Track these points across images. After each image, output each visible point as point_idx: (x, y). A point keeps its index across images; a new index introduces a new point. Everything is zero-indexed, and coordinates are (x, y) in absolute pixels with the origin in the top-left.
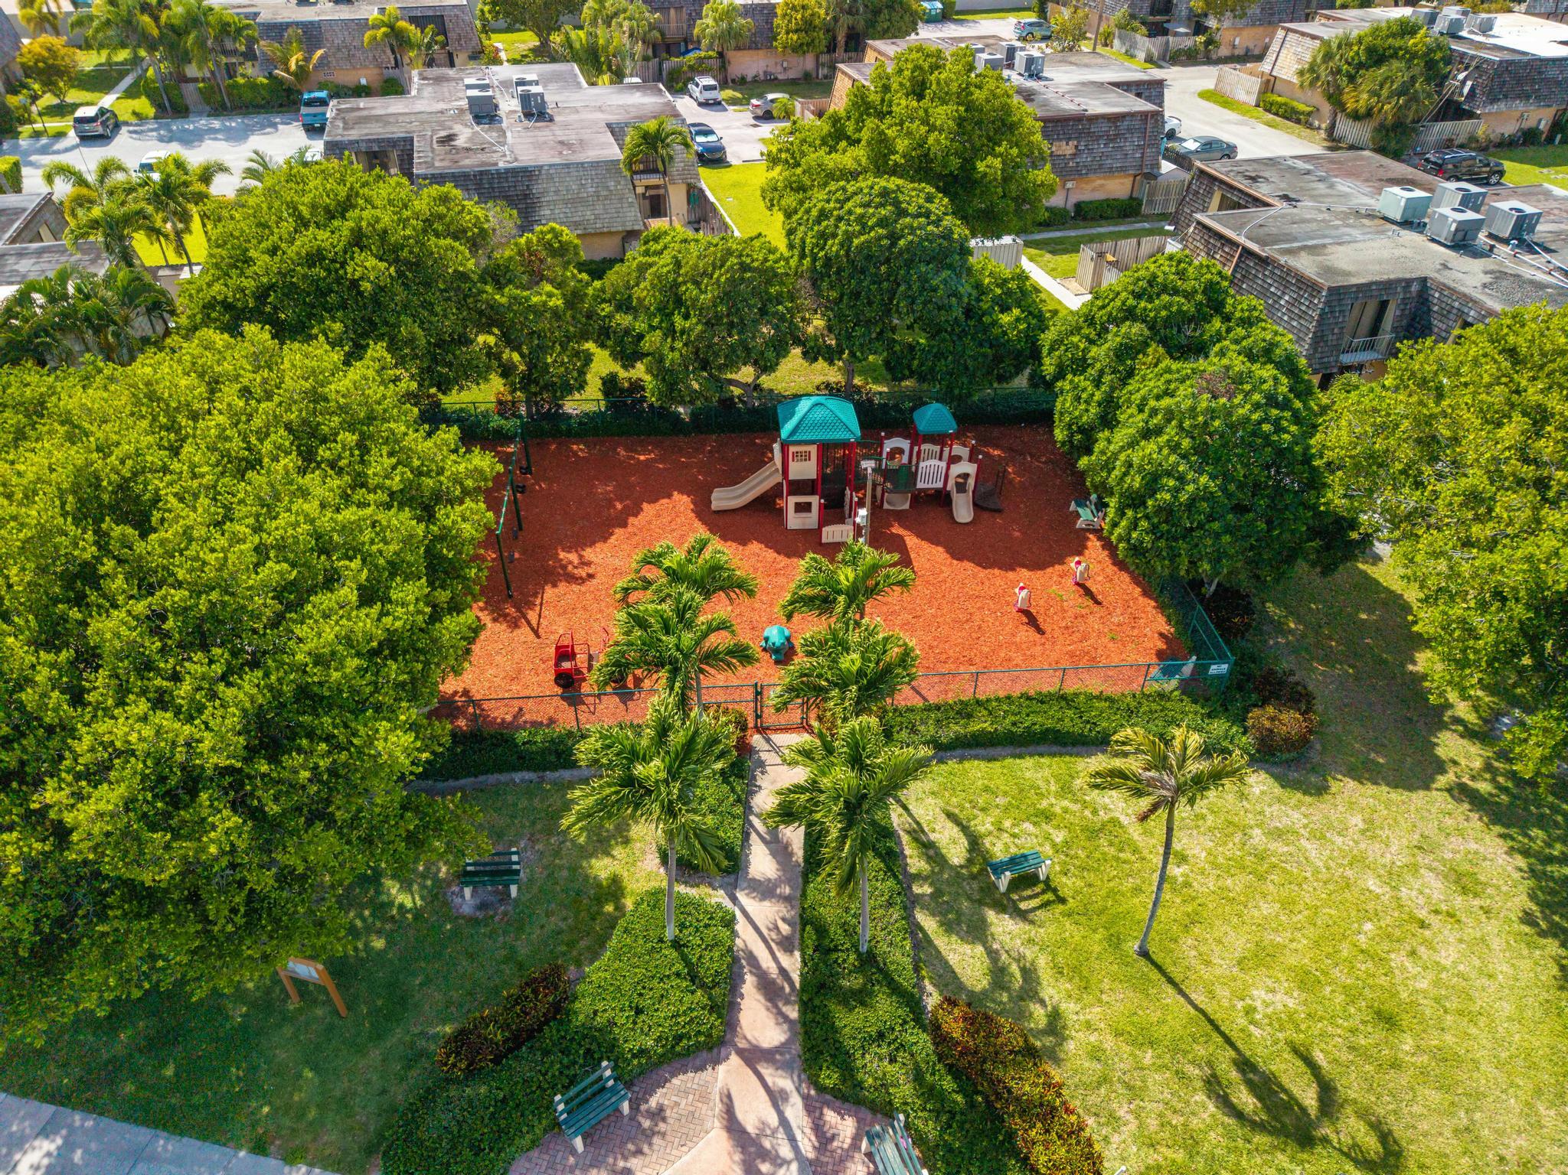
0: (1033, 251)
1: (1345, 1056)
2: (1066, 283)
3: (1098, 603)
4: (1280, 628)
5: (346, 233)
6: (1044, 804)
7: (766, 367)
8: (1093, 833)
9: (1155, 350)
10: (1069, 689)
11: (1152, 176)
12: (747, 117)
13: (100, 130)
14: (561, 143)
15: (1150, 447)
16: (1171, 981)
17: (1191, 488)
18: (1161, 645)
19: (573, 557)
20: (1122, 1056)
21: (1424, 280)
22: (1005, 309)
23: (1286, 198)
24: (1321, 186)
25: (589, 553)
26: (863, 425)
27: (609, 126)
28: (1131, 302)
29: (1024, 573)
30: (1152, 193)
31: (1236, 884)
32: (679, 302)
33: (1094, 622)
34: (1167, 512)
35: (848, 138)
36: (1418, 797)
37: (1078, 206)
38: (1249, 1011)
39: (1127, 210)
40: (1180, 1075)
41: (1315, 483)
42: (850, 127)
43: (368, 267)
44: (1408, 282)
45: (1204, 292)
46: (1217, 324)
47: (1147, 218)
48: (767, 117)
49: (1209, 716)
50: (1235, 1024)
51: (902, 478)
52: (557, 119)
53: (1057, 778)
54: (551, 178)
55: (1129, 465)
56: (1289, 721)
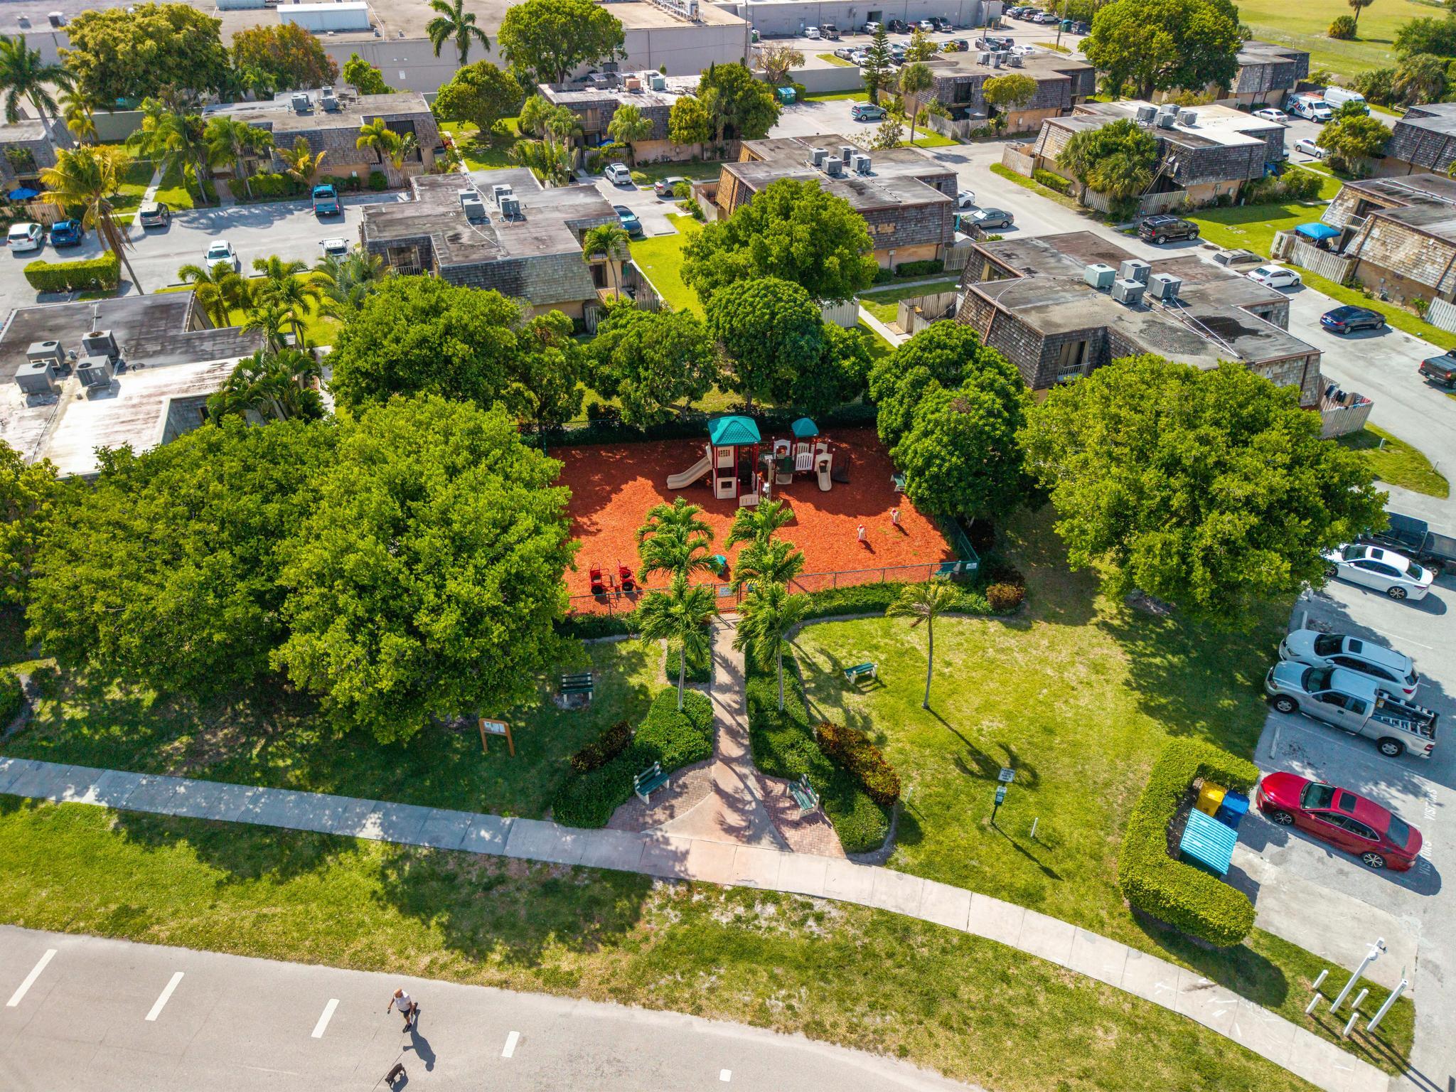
0: (868, 302)
1: (1026, 746)
2: (890, 326)
3: (906, 534)
4: (1013, 544)
5: (441, 327)
6: (875, 641)
7: (695, 395)
8: (902, 654)
9: (934, 382)
10: (888, 581)
11: (951, 244)
12: (652, 195)
13: (161, 221)
14: (536, 238)
15: (927, 442)
16: (940, 719)
17: (947, 464)
18: (943, 557)
19: (585, 520)
20: (915, 753)
21: (1105, 329)
22: (846, 357)
23: (1029, 271)
24: (1052, 260)
25: (595, 517)
26: (761, 432)
27: (566, 223)
28: (919, 353)
29: (864, 519)
30: (950, 256)
31: (977, 675)
32: (642, 359)
33: (904, 546)
34: (935, 477)
35: (739, 241)
36: (1080, 629)
37: (899, 267)
38: (980, 730)
39: (934, 268)
40: (944, 758)
41: (1020, 457)
42: (741, 233)
43: (458, 348)
44: (1096, 330)
45: (963, 346)
46: (970, 365)
47: (947, 273)
48: (668, 195)
49: (967, 592)
50: (972, 735)
51: (786, 464)
52: (529, 218)
53: (882, 629)
54: (533, 266)
55: (915, 452)
56: (1009, 591)
